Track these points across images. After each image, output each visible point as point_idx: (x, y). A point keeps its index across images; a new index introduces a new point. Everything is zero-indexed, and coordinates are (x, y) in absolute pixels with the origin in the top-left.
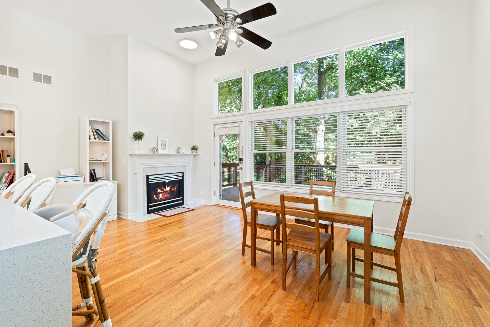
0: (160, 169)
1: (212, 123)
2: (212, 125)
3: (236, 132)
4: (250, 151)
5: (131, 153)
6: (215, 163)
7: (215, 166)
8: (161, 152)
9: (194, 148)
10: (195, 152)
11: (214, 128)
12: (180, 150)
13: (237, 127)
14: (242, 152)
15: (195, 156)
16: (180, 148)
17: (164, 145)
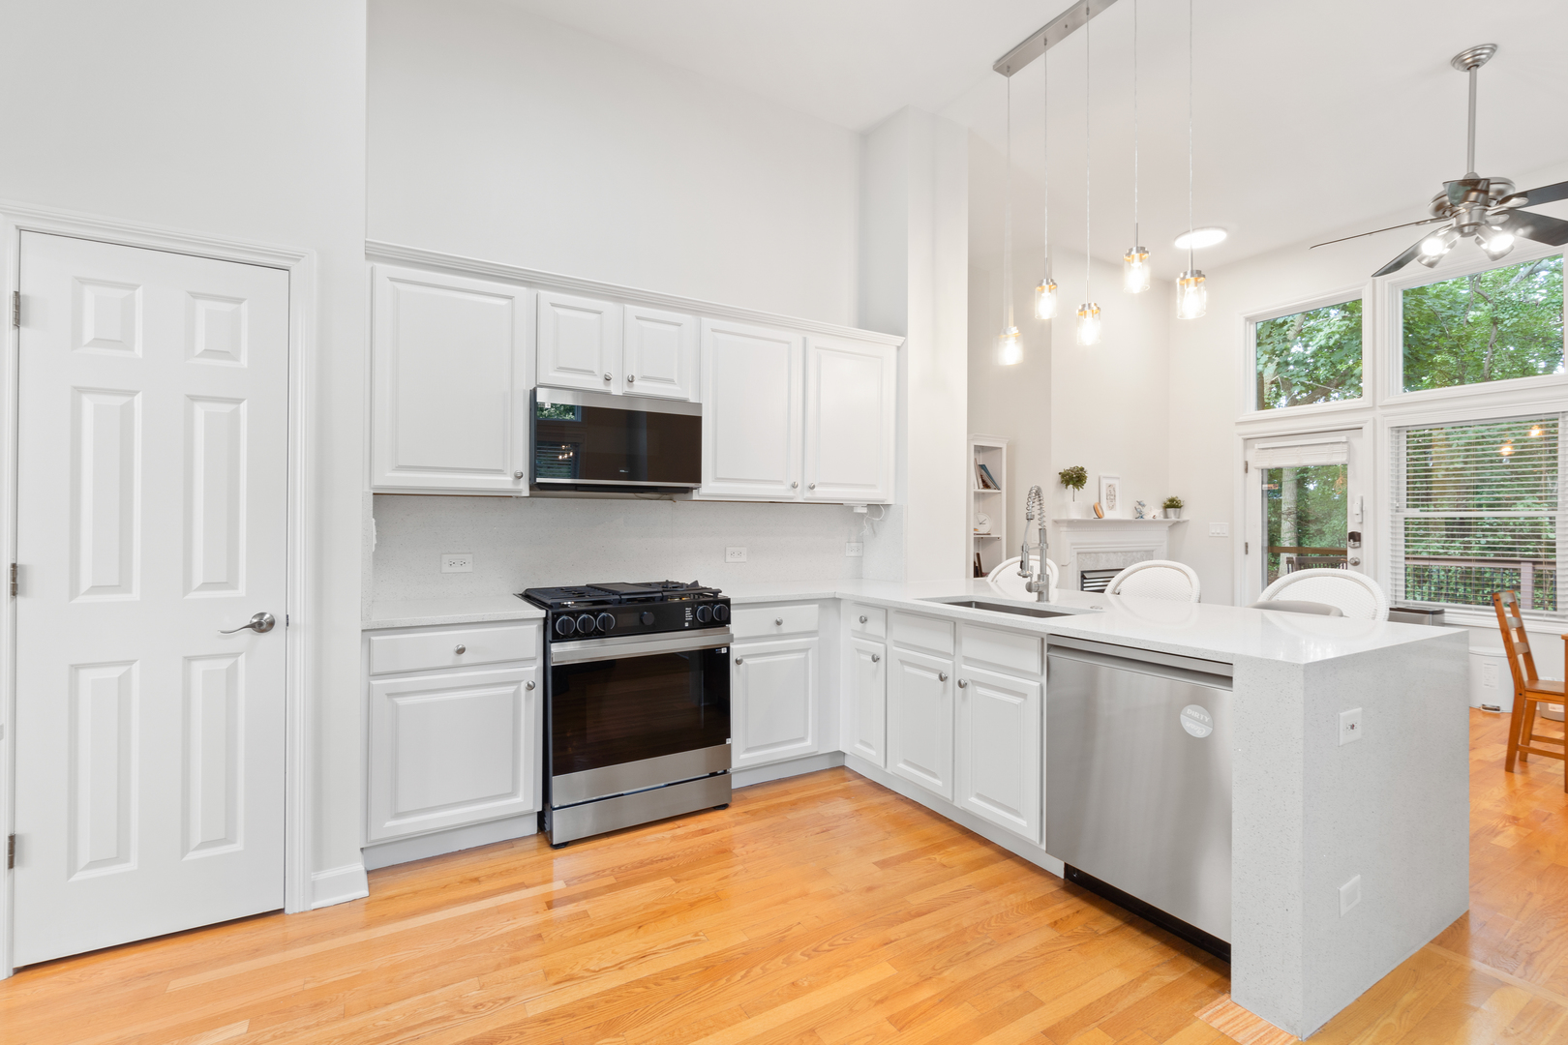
0: (1104, 556)
1: (1240, 435)
2: (1241, 443)
3: (1338, 459)
4: (1394, 513)
5: (1056, 518)
6: (1246, 545)
7: (1247, 552)
8: (1108, 515)
9: (1173, 504)
10: (1175, 514)
11: (1245, 448)
12: (1145, 510)
13: (1340, 445)
14: (1360, 516)
15: (1176, 524)
16: (1143, 506)
17: (1111, 497)
